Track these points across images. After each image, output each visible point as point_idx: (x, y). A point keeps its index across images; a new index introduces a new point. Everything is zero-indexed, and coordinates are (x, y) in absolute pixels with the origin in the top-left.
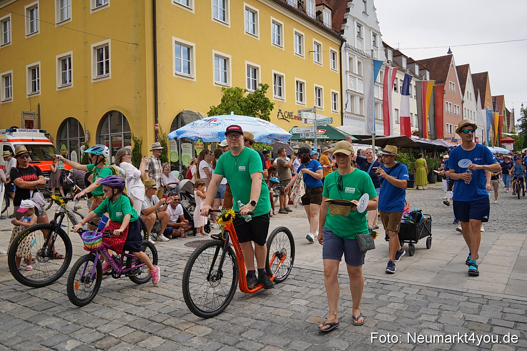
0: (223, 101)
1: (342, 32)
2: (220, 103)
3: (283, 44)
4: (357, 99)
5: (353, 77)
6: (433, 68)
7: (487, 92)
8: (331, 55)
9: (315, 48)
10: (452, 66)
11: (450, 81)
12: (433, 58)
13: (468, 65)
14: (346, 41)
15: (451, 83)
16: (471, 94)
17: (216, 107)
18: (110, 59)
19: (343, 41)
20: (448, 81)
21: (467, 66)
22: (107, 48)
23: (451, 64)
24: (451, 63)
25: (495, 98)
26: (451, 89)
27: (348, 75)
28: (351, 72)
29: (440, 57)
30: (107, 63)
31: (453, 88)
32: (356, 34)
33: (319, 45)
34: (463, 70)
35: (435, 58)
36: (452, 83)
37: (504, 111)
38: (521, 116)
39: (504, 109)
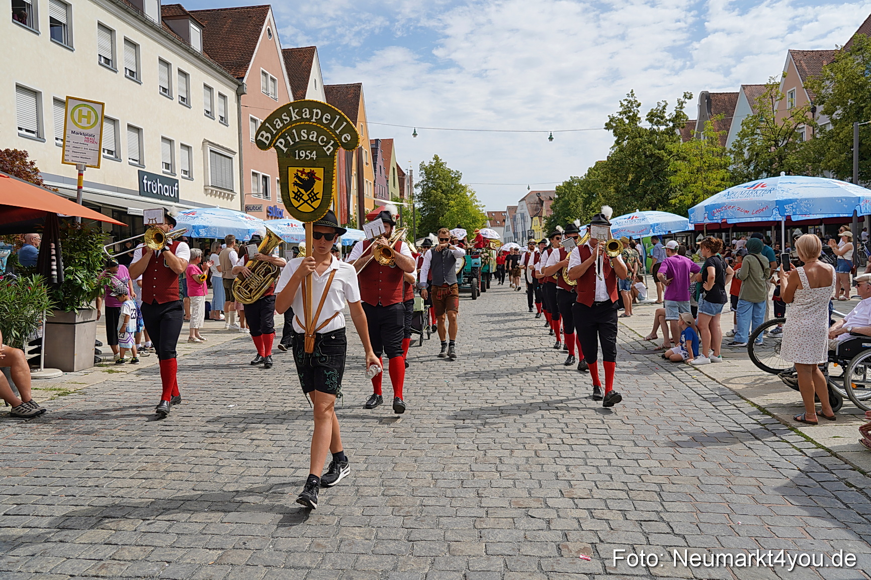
37: (394, 169)
38: (421, 179)
39: (393, 165)
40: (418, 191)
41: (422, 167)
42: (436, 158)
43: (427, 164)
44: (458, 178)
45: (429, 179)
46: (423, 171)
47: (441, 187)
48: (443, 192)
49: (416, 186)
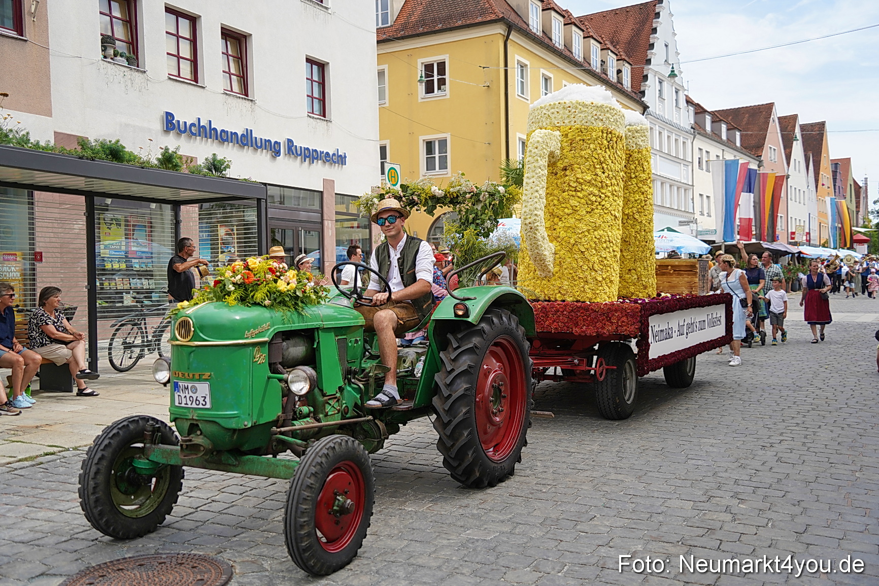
1: (643, 94)
5: (654, 154)
6: (744, 123)
7: (824, 155)
10: (773, 121)
11: (770, 146)
12: (743, 108)
13: (796, 116)
14: (648, 107)
15: (770, 148)
16: (799, 162)
18: (448, 154)
19: (645, 106)
20: (768, 144)
21: (794, 117)
23: (771, 119)
24: (772, 117)
25: (835, 163)
26: (770, 157)
28: (652, 148)
29: (754, 106)
30: (443, 158)
31: (774, 155)
32: (658, 93)
34: (787, 123)
35: (747, 107)
36: (773, 147)
37: (851, 186)
39: (850, 180)
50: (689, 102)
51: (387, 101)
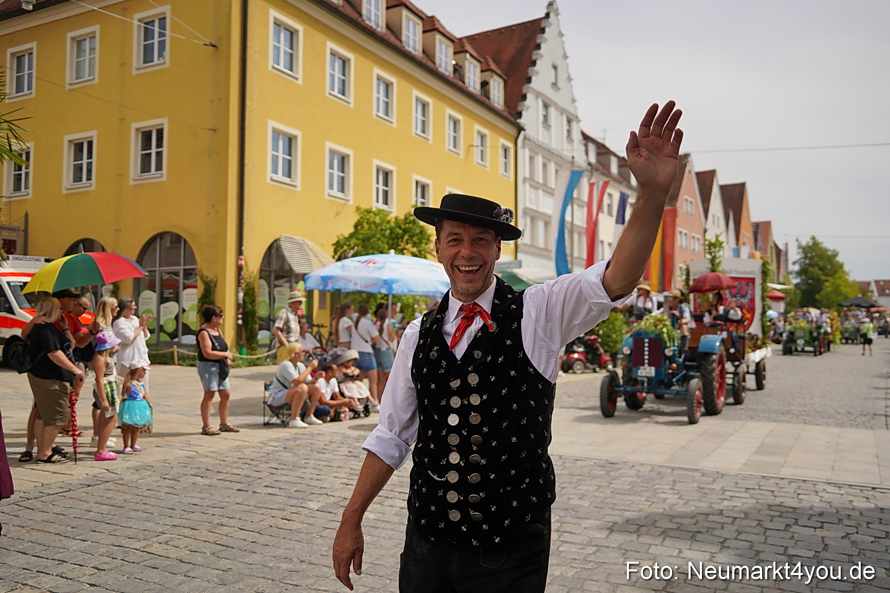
0: (356, 226)
1: (519, 115)
2: (352, 230)
3: (430, 135)
4: (541, 225)
5: (535, 186)
7: (744, 214)
8: (501, 152)
9: (477, 141)
10: (690, 172)
11: (686, 197)
13: (714, 171)
14: (524, 130)
16: (718, 218)
17: (346, 235)
18: (165, 149)
19: (520, 129)
20: (683, 195)
21: (712, 173)
22: (160, 133)
23: (687, 170)
24: (688, 167)
25: (757, 226)
26: (686, 209)
27: (527, 185)
28: (532, 179)
30: (159, 154)
31: (691, 208)
32: (541, 119)
33: (483, 137)
34: (706, 179)
36: (689, 199)
37: (771, 248)
38: (798, 257)
39: (771, 244)
40: (797, 268)
41: (800, 247)
42: (813, 238)
43: (804, 243)
44: (836, 255)
45: (806, 257)
46: (801, 250)
47: (817, 265)
48: (820, 269)
49: (794, 263)
50: (586, 138)
51: (97, 76)
